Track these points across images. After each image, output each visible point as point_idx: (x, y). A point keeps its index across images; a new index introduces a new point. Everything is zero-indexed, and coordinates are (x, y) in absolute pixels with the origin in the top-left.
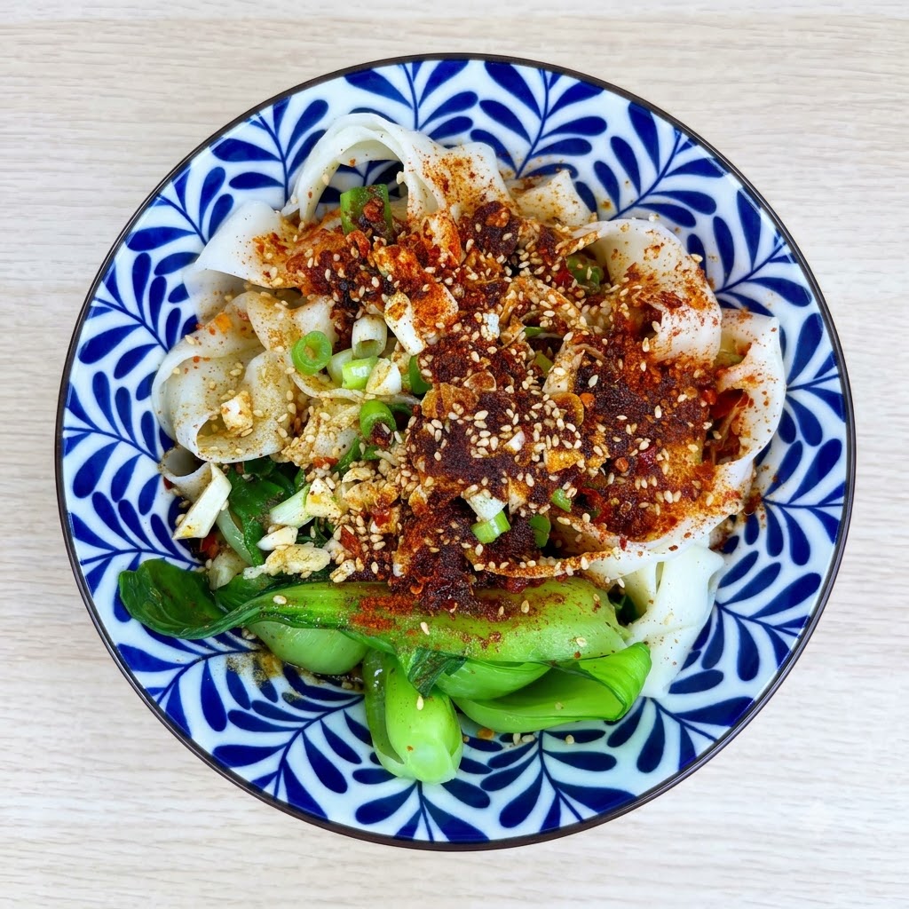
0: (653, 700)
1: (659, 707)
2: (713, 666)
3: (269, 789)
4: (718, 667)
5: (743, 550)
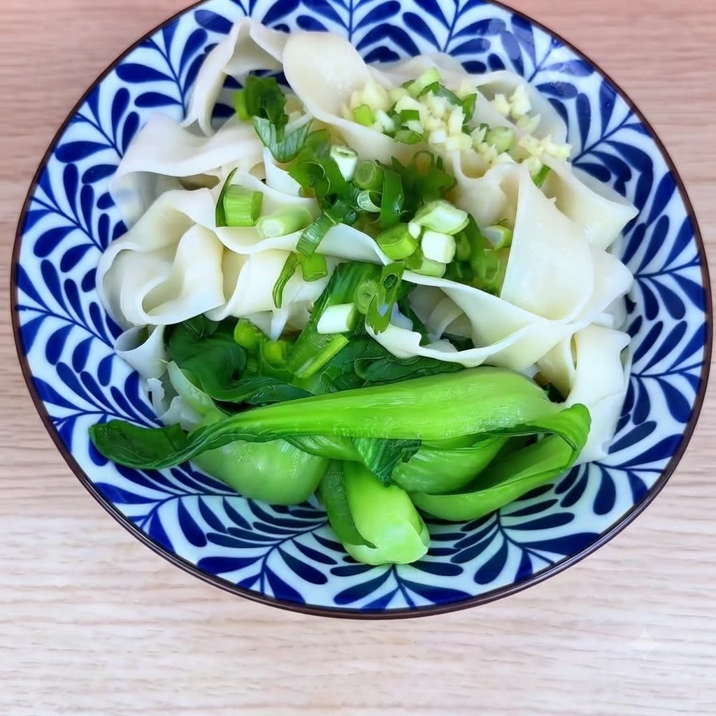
0: (595, 463)
1: (602, 467)
2: (645, 419)
3: (256, 587)
4: (650, 418)
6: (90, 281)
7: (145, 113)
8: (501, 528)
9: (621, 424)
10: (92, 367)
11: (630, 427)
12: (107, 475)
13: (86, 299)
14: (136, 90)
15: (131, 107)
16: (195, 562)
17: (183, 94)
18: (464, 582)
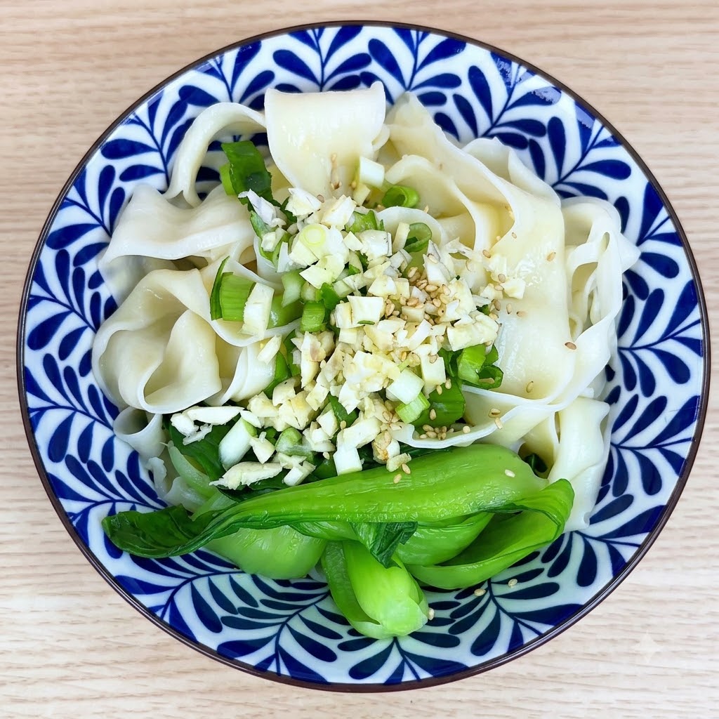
0: (577, 532)
1: (584, 536)
2: (623, 492)
3: (272, 668)
4: (627, 492)
5: (626, 397)
6: (86, 365)
7: (129, 187)
8: (492, 597)
9: (601, 495)
10: (96, 455)
11: (610, 498)
12: (123, 567)
13: (84, 383)
14: (120, 165)
15: (117, 183)
16: (214, 647)
17: (165, 162)
18: (462, 654)
